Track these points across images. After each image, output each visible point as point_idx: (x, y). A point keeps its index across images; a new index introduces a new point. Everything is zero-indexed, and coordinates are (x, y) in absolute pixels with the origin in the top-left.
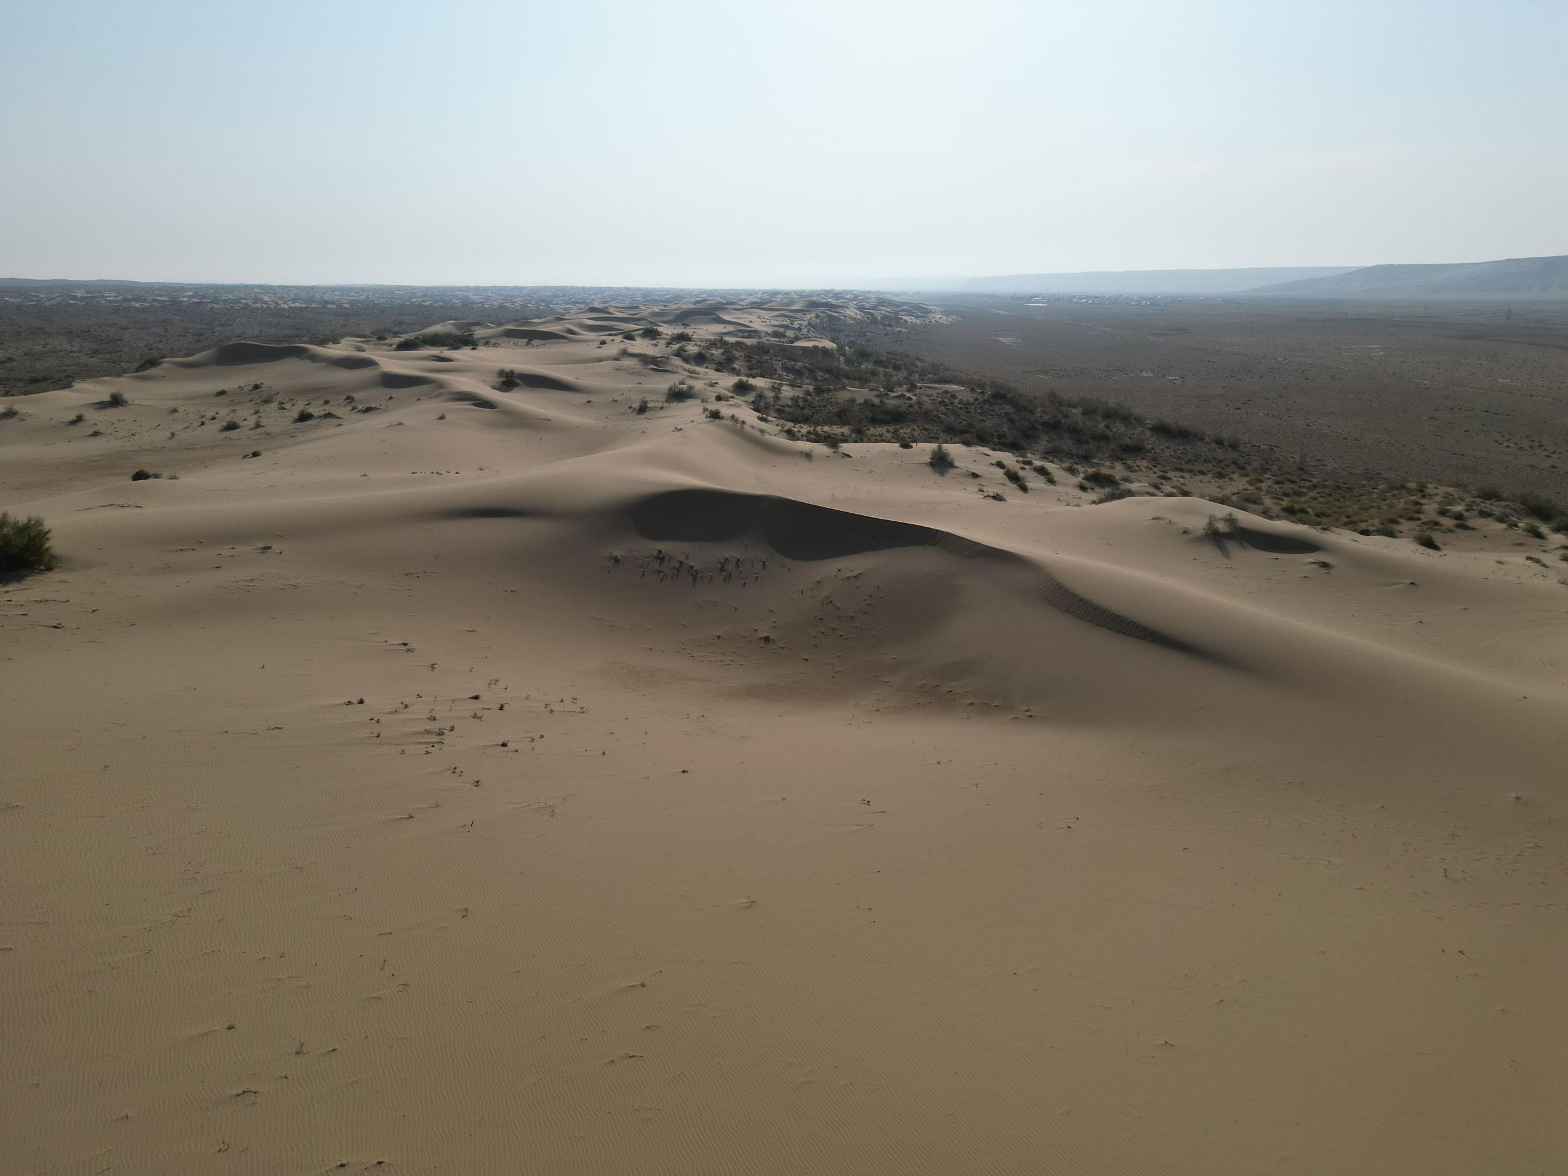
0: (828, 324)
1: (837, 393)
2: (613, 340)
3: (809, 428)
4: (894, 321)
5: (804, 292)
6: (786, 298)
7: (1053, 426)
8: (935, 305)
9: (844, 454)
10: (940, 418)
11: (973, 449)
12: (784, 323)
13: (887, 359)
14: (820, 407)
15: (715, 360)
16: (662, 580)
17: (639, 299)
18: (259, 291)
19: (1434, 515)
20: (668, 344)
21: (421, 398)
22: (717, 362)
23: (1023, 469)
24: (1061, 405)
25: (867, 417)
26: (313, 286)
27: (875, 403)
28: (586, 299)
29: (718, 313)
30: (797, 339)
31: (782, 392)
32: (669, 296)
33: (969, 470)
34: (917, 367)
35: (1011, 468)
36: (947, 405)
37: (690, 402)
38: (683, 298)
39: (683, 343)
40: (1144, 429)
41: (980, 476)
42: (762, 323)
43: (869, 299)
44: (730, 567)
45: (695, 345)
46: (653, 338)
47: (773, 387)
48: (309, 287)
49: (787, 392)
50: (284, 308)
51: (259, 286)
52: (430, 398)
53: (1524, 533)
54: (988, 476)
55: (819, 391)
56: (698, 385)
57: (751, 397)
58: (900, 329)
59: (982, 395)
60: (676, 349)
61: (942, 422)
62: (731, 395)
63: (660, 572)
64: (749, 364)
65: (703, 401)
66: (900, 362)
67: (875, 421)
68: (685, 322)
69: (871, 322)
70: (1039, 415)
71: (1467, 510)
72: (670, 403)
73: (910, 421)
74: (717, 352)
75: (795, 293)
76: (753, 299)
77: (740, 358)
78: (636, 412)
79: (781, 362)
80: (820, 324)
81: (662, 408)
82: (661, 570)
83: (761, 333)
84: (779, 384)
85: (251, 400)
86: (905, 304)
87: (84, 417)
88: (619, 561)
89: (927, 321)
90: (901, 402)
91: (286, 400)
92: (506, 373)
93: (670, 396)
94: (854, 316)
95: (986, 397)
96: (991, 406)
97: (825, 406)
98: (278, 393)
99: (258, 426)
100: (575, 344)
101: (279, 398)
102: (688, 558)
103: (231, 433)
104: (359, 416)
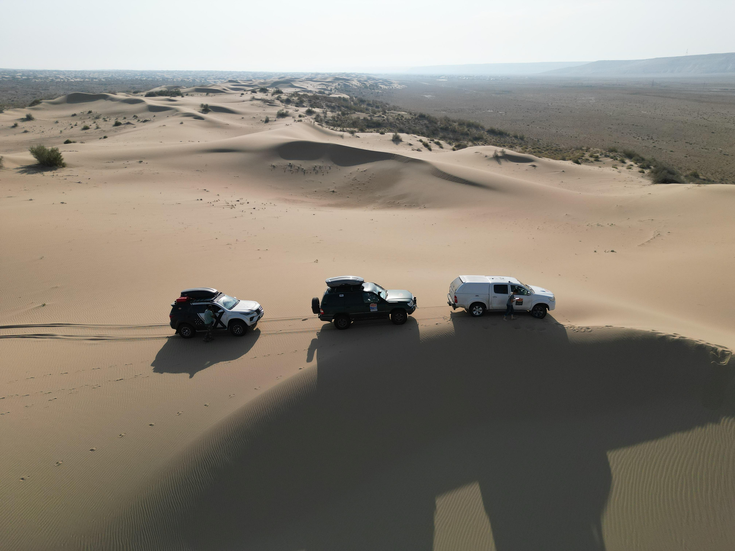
0: (344, 88)
1: (351, 115)
2: (247, 93)
3: (340, 129)
4: (375, 87)
5: (331, 73)
6: (323, 76)
7: (445, 129)
8: (395, 80)
9: (357, 136)
10: (396, 125)
11: (410, 135)
12: (323, 87)
13: (373, 103)
14: (344, 120)
15: (295, 102)
16: (292, 173)
17: (250, 77)
18: (56, 73)
19: (588, 157)
20: (273, 95)
21: (169, 116)
22: (296, 103)
23: (430, 142)
24: (449, 121)
25: (365, 125)
26: (84, 71)
27: (368, 119)
28: (225, 77)
29: (292, 83)
30: (330, 94)
31: (327, 114)
32: (265, 76)
33: (408, 142)
34: (386, 107)
35: (425, 142)
36: (400, 120)
37: (287, 118)
38: (273, 76)
39: (279, 94)
40: (484, 131)
41: (412, 145)
42: (313, 87)
43: (363, 77)
44: (317, 169)
45: (285, 95)
46: (265, 92)
47: (323, 112)
48: (81, 71)
49: (330, 114)
50: (72, 81)
51: (55, 70)
52: (173, 116)
53: (619, 162)
54: (416, 145)
55: (343, 114)
56: (290, 111)
57: (314, 116)
58: (379, 91)
59: (415, 116)
60: (276, 97)
61: (398, 127)
62: (305, 115)
63: (291, 171)
64: (310, 104)
65: (293, 117)
66: (379, 104)
67: (369, 127)
68: (277, 86)
69: (365, 88)
70: (439, 125)
71: (601, 155)
72: (278, 119)
73: (383, 127)
74: (295, 99)
75: (327, 74)
76: (307, 77)
77: (306, 101)
78: (264, 122)
79: (325, 103)
80: (340, 88)
81: (275, 120)
82: (291, 170)
83: (313, 92)
84: (326, 111)
85: (90, 118)
86: (380, 79)
87: (18, 125)
88: (275, 167)
89: (391, 87)
90: (379, 119)
91: (106, 117)
92: (204, 106)
93: (278, 116)
94: (357, 85)
95: (416, 117)
96: (419, 121)
97: (346, 120)
98: (101, 115)
99: (98, 128)
100: (229, 95)
101: (102, 117)
102: (301, 166)
103: (87, 131)
104: (142, 124)
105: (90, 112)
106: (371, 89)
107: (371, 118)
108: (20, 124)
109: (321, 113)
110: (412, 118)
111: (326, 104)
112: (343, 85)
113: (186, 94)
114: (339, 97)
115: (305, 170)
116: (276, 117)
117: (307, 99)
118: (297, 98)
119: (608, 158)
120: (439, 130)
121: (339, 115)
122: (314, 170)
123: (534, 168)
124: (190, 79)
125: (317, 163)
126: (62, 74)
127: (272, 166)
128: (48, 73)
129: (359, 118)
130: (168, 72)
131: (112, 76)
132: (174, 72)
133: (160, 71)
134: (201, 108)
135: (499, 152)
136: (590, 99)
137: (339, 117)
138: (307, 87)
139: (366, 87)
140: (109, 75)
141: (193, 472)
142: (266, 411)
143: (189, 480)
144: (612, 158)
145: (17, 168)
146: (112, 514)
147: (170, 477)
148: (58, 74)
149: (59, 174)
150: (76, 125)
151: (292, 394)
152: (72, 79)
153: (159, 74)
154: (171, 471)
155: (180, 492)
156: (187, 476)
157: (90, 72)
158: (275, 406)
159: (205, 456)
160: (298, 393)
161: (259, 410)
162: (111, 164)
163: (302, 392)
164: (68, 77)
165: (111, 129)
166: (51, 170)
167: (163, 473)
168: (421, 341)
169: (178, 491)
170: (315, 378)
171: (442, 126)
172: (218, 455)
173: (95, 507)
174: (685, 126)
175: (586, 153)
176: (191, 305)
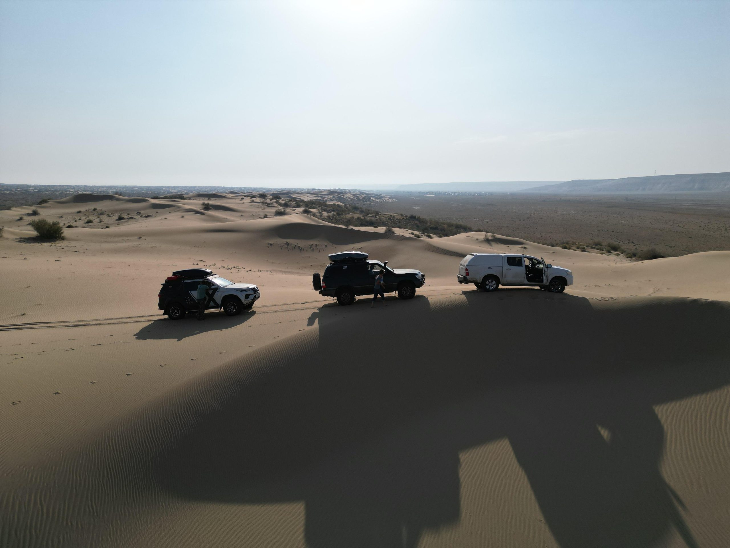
1: (346, 215)
2: (247, 198)
4: (368, 200)
8: (385, 195)
11: (402, 229)
12: (319, 198)
16: (289, 250)
20: (271, 200)
21: (171, 212)
22: (293, 205)
23: (422, 235)
27: (362, 218)
29: (289, 195)
30: (326, 202)
31: (323, 214)
35: (416, 234)
36: (391, 219)
44: (313, 247)
45: (283, 200)
46: (264, 198)
47: (319, 212)
49: (325, 214)
52: (175, 211)
53: (606, 252)
55: (338, 214)
56: (288, 211)
58: (371, 203)
60: (275, 201)
62: (301, 212)
63: (288, 248)
64: (306, 206)
66: (371, 210)
68: (276, 195)
70: (429, 225)
81: (273, 217)
83: (309, 200)
84: (322, 211)
85: (94, 214)
86: (372, 194)
87: (23, 218)
88: (272, 245)
89: (382, 200)
90: (373, 218)
91: (110, 214)
92: (206, 204)
93: (276, 214)
94: (350, 197)
95: (407, 218)
96: (409, 221)
97: (341, 219)
98: (105, 212)
99: (101, 222)
100: (230, 199)
101: (107, 213)
102: (298, 244)
103: (90, 224)
104: (145, 218)
105: (95, 210)
106: (363, 201)
107: (364, 218)
108: (25, 218)
109: (317, 213)
110: (404, 218)
111: (321, 208)
112: (337, 197)
113: (189, 199)
114: (334, 204)
115: (301, 248)
116: (274, 215)
117: (304, 204)
118: (294, 203)
119: (594, 249)
120: (429, 229)
121: (334, 215)
122: (311, 248)
123: (524, 249)
124: (193, 193)
125: (314, 242)
126: (72, 188)
127: (269, 244)
128: (59, 187)
129: (353, 218)
130: (173, 187)
131: (120, 190)
132: (178, 188)
133: (166, 187)
134: (202, 207)
135: (490, 236)
136: (569, 211)
137: (334, 216)
138: (304, 198)
139: (359, 199)
140: (117, 190)
141: (173, 415)
142: (261, 363)
143: (168, 421)
144: (598, 249)
145: (16, 239)
146: (71, 448)
147: (146, 417)
148: (68, 189)
149: (57, 245)
150: (80, 220)
151: (291, 350)
152: (81, 192)
153: (164, 189)
154: (148, 412)
155: (157, 431)
156: (166, 418)
157: (99, 187)
158: (272, 359)
159: (189, 400)
160: (298, 349)
161: (253, 362)
162: (110, 240)
163: (302, 349)
164: (78, 190)
165: (114, 222)
166: (49, 242)
167: (137, 413)
168: (432, 310)
169: (154, 431)
170: (316, 337)
171: (432, 225)
172: (204, 400)
173: (52, 441)
174: (663, 232)
175: (573, 246)
176: (183, 282)
